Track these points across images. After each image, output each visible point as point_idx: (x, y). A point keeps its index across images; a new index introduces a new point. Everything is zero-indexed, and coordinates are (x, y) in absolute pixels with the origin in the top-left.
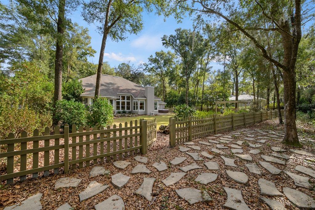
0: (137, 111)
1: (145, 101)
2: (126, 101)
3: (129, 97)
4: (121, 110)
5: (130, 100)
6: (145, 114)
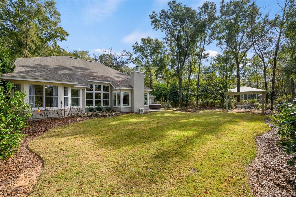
0: (119, 106)
1: (131, 91)
2: (102, 92)
3: (108, 87)
4: (94, 106)
5: (108, 91)
6: (131, 112)
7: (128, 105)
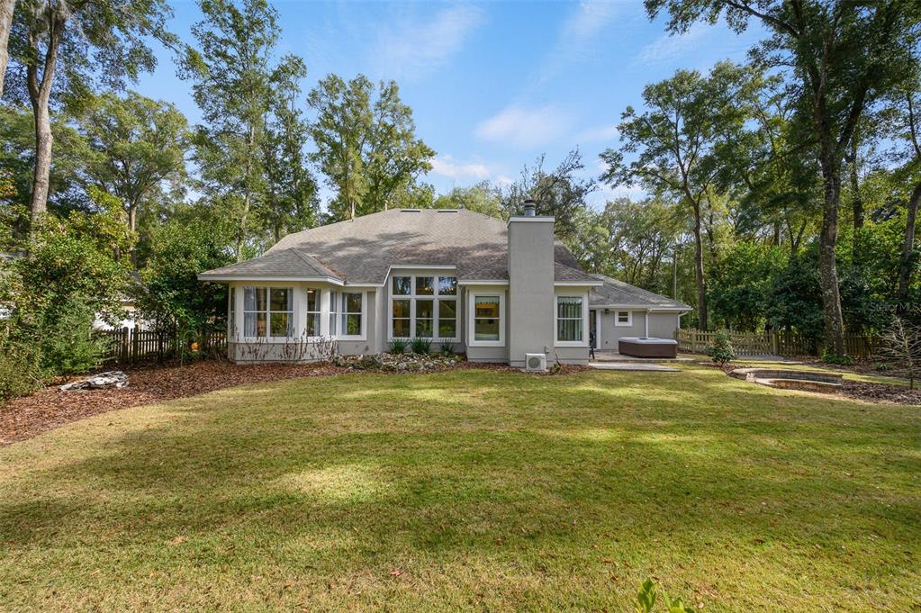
1: (505, 292)
2: (435, 298)
4: (413, 337)
6: (505, 364)
7: (498, 339)
